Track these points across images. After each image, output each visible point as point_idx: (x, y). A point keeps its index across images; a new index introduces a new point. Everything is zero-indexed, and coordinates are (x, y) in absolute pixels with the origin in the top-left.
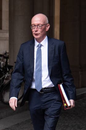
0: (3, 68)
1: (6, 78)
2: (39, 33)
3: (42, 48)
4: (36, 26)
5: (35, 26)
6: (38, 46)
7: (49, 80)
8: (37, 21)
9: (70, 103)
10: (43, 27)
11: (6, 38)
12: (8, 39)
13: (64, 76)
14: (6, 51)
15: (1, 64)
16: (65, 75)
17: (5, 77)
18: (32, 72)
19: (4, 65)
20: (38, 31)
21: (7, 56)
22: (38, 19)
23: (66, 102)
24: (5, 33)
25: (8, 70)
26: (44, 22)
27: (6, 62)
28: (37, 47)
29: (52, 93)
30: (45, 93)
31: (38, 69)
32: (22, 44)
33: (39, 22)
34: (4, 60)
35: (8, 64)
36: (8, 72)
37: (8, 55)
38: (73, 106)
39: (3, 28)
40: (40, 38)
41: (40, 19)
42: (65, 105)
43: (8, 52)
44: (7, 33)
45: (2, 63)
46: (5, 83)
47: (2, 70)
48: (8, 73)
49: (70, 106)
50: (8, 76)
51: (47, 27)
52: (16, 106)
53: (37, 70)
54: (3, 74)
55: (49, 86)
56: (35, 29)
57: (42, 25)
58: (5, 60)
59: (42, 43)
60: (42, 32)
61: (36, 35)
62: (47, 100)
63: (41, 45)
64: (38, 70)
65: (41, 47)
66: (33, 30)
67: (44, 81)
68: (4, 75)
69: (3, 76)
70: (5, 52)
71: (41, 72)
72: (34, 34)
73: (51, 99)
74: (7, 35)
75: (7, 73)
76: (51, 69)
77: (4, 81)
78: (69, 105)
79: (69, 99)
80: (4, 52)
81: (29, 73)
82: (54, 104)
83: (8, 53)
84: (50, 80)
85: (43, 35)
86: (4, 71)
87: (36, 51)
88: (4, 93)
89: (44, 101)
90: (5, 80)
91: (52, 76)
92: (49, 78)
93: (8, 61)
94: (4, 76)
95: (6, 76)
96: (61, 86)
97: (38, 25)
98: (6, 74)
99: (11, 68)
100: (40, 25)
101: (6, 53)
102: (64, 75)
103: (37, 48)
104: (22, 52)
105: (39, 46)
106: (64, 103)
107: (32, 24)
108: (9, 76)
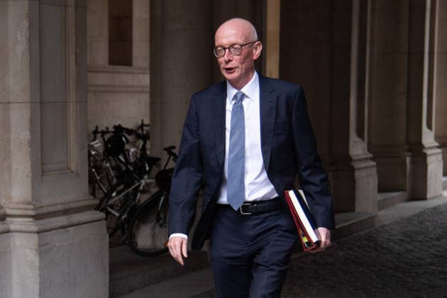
0: (135, 164)
1: (141, 188)
2: (235, 66)
3: (245, 103)
4: (227, 50)
5: (225, 49)
6: (235, 97)
7: (264, 181)
8: (228, 37)
9: (316, 235)
10: (245, 50)
11: (143, 87)
12: (148, 89)
13: (303, 170)
14: (142, 121)
15: (131, 153)
16: (306, 169)
17: (139, 186)
18: (220, 162)
19: (138, 156)
20: (234, 61)
21: (145, 133)
22: (231, 32)
23: (306, 234)
24: (141, 76)
25: (147, 168)
26: (247, 38)
27: (144, 148)
28: (233, 99)
29: (272, 213)
30: (254, 214)
31: (235, 153)
32: (196, 94)
33: (233, 40)
34: (138, 144)
35: (148, 152)
36: (148, 173)
37: (147, 131)
38: (326, 242)
39: (134, 63)
40: (240, 78)
41: (234, 32)
42: (305, 240)
43: (147, 122)
44: (143, 73)
45: (132, 150)
46: (139, 201)
47: (131, 169)
48: (149, 175)
49: (318, 243)
50: (147, 185)
51: (256, 49)
52: (185, 255)
53: (232, 156)
54: (136, 179)
55: (263, 197)
56: (226, 58)
57: (242, 46)
58: (141, 143)
59: (244, 90)
60: (242, 63)
61: (230, 70)
62: (260, 231)
63: (243, 96)
64: (236, 155)
65: (242, 99)
66: (221, 60)
67: (250, 184)
68: (139, 181)
69: (134, 184)
70: (140, 123)
71: (244, 162)
72: (223, 69)
73: (270, 226)
74: (145, 80)
75: (146, 177)
76: (270, 153)
77: (137, 195)
78: (314, 239)
79: (315, 227)
80: (137, 123)
81: (213, 164)
82: (278, 238)
83: (148, 125)
84: (268, 181)
85: (246, 69)
86: (137, 172)
87: (231, 110)
88: (138, 228)
89: (253, 233)
90: (139, 195)
91: (273, 169)
92: (265, 175)
93: (148, 146)
94: (137, 184)
95: (143, 182)
96: (291, 194)
97: (232, 46)
98: (142, 178)
99: (155, 164)
100: (236, 46)
101: (143, 125)
102: (303, 167)
103: (234, 102)
104: (196, 113)
105: (238, 99)
106: (301, 236)
107: (217, 44)
108: (151, 183)
